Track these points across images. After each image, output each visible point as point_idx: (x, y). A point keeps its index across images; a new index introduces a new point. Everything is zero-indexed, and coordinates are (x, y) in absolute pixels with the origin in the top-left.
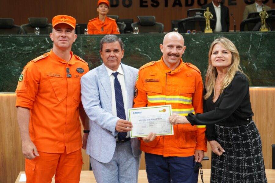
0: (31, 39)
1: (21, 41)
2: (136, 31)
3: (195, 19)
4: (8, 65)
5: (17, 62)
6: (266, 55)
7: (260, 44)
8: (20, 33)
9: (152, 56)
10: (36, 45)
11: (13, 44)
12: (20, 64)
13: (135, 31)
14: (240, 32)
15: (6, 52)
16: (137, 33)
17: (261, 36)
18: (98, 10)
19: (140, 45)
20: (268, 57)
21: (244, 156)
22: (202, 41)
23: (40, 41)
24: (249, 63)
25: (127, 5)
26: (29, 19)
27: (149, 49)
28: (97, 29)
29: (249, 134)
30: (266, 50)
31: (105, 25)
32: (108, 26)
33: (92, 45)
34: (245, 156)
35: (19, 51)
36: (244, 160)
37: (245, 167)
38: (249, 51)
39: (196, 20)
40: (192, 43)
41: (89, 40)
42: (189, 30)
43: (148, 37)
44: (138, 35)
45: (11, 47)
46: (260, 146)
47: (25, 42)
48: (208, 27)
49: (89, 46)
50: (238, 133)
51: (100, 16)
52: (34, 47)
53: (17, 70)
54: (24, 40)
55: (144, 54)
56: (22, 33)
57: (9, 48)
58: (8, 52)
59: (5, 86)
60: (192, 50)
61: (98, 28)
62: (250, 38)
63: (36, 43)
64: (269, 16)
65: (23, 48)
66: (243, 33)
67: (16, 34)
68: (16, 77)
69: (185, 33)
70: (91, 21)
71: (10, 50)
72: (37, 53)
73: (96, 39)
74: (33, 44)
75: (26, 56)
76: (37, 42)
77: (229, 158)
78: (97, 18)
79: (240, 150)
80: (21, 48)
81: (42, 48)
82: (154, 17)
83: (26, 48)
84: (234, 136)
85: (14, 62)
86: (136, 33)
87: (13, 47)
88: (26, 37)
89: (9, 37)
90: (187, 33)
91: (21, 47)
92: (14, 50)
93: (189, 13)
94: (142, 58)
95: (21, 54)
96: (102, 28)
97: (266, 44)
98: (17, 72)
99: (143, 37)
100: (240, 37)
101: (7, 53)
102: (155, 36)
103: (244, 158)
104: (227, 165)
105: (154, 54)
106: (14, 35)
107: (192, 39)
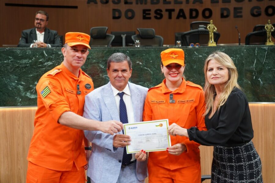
0: (29, 52)
1: (19, 54)
3: (198, 32)
4: (4, 79)
5: (14, 76)
6: (272, 69)
7: (266, 58)
9: (154, 70)
10: (34, 58)
11: (10, 57)
12: (17, 77)
13: (136, 44)
14: (245, 46)
15: (2, 65)
16: (139, 46)
17: (267, 49)
19: (142, 58)
20: (274, 71)
22: (205, 55)
23: (38, 54)
24: (254, 77)
25: (130, 17)
27: (151, 62)
29: (243, 156)
30: (272, 64)
33: (91, 58)
35: (16, 64)
38: (254, 65)
39: (200, 33)
40: (195, 57)
42: (192, 44)
43: (149, 50)
44: (139, 48)
45: (7, 60)
47: (23, 54)
48: (212, 40)
49: (89, 59)
50: (232, 154)
52: (31, 60)
54: (22, 52)
55: (145, 68)
57: (5, 61)
58: (4, 65)
60: (195, 64)
62: (255, 52)
63: (34, 56)
66: (248, 47)
68: (13, 91)
69: (188, 47)
71: (6, 63)
72: (34, 66)
74: (31, 57)
75: (23, 70)
77: (224, 180)
79: (233, 173)
80: (18, 61)
81: (40, 61)
82: (154, 30)
83: (23, 61)
84: (227, 157)
85: (11, 75)
86: (137, 46)
87: (10, 60)
88: (23, 50)
90: (190, 47)
92: (11, 63)
93: (192, 26)
94: (143, 72)
97: (272, 58)
98: (14, 86)
99: (143, 50)
100: (245, 50)
101: (4, 67)
102: (156, 49)
103: (237, 182)
106: (11, 48)
107: (195, 52)
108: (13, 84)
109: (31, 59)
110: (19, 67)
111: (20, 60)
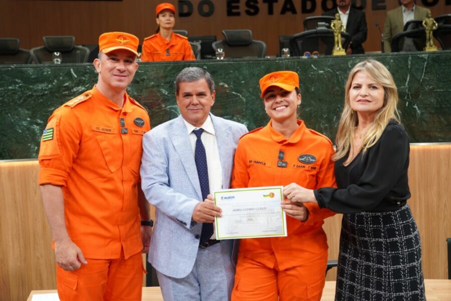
0: (47, 72)
1: (31, 75)
2: (220, 55)
3: (316, 33)
4: (9, 115)
5: (25, 110)
6: (435, 90)
7: (425, 73)
8: (29, 61)
9: (247, 95)
10: (55, 81)
11: (17, 80)
12: (30, 112)
13: (218, 54)
14: (391, 53)
15: (6, 93)
16: (222, 58)
17: (426, 58)
18: (158, 22)
19: (227, 77)
20: (438, 93)
21: (388, 264)
22: (329, 70)
23: (61, 74)
24: (407, 103)
25: (207, 13)
26: (44, 38)
27: (242, 84)
28: (158, 52)
29: (397, 227)
30: (435, 81)
31: (172, 46)
32: (177, 48)
33: (147, 79)
34: (390, 264)
35: (27, 92)
36: (389, 271)
37: (389, 282)
38: (406, 84)
39: (319, 35)
40: (312, 73)
41: (143, 71)
42: (307, 52)
43: (238, 64)
44: (222, 61)
45: (13, 85)
46: (416, 249)
47: (38, 75)
48: (338, 46)
49: (143, 80)
50: (380, 224)
51: (162, 31)
52: (52, 84)
53: (25, 123)
54: (36, 72)
55: (234, 93)
56: (33, 62)
57: (10, 86)
58: (9, 94)
59: (5, 150)
60: (313, 85)
61: (161, 50)
62: (408, 62)
63: (55, 77)
64: (438, 26)
65: (35, 86)
66: (397, 55)
67: (23, 64)
68: (24, 134)
69: (301, 57)
70: (148, 39)
71: (12, 90)
72: (56, 94)
73: (155, 69)
74: (51, 79)
75: (39, 100)
76: (57, 76)
77: (366, 265)
78: (158, 35)
79: (383, 254)
80: (31, 87)
81: (66, 86)
82: (250, 31)
83: (38, 86)
84: (372, 229)
85: (20, 109)
86: (220, 58)
87: (18, 86)
88: (38, 69)
89: (10, 69)
90: (305, 57)
91: (31, 85)
92: (20, 89)
93: (307, 24)
94: (231, 100)
95: (31, 96)
96: (168, 51)
97: (434, 72)
98: (25, 126)
99: (230, 64)
100: (392, 61)
101: (8, 96)
102: (251, 62)
103: (389, 268)
104: (361, 277)
105: (249, 92)
106: (19, 65)
107: (312, 66)
108: (24, 122)
109: (51, 82)
110: (33, 96)
111: (34, 85)
